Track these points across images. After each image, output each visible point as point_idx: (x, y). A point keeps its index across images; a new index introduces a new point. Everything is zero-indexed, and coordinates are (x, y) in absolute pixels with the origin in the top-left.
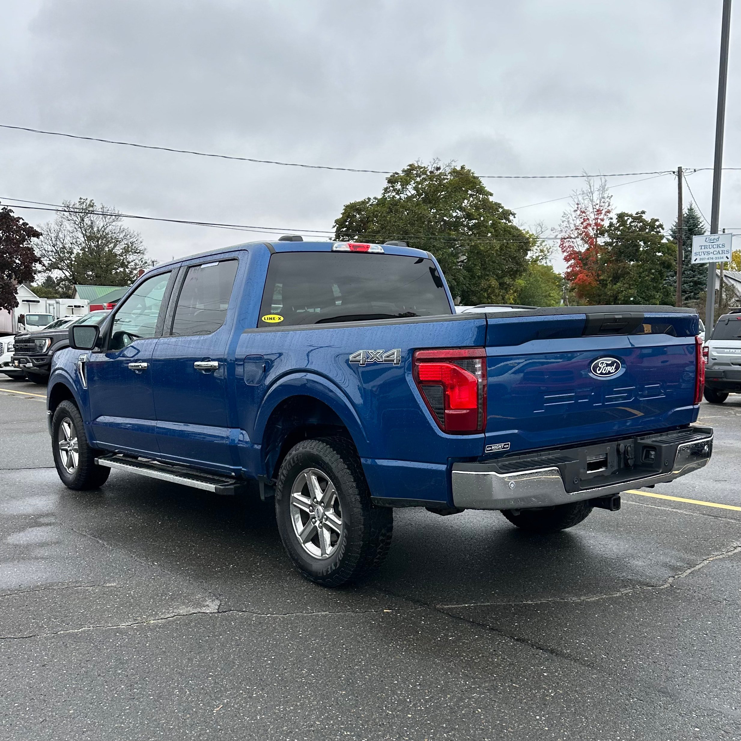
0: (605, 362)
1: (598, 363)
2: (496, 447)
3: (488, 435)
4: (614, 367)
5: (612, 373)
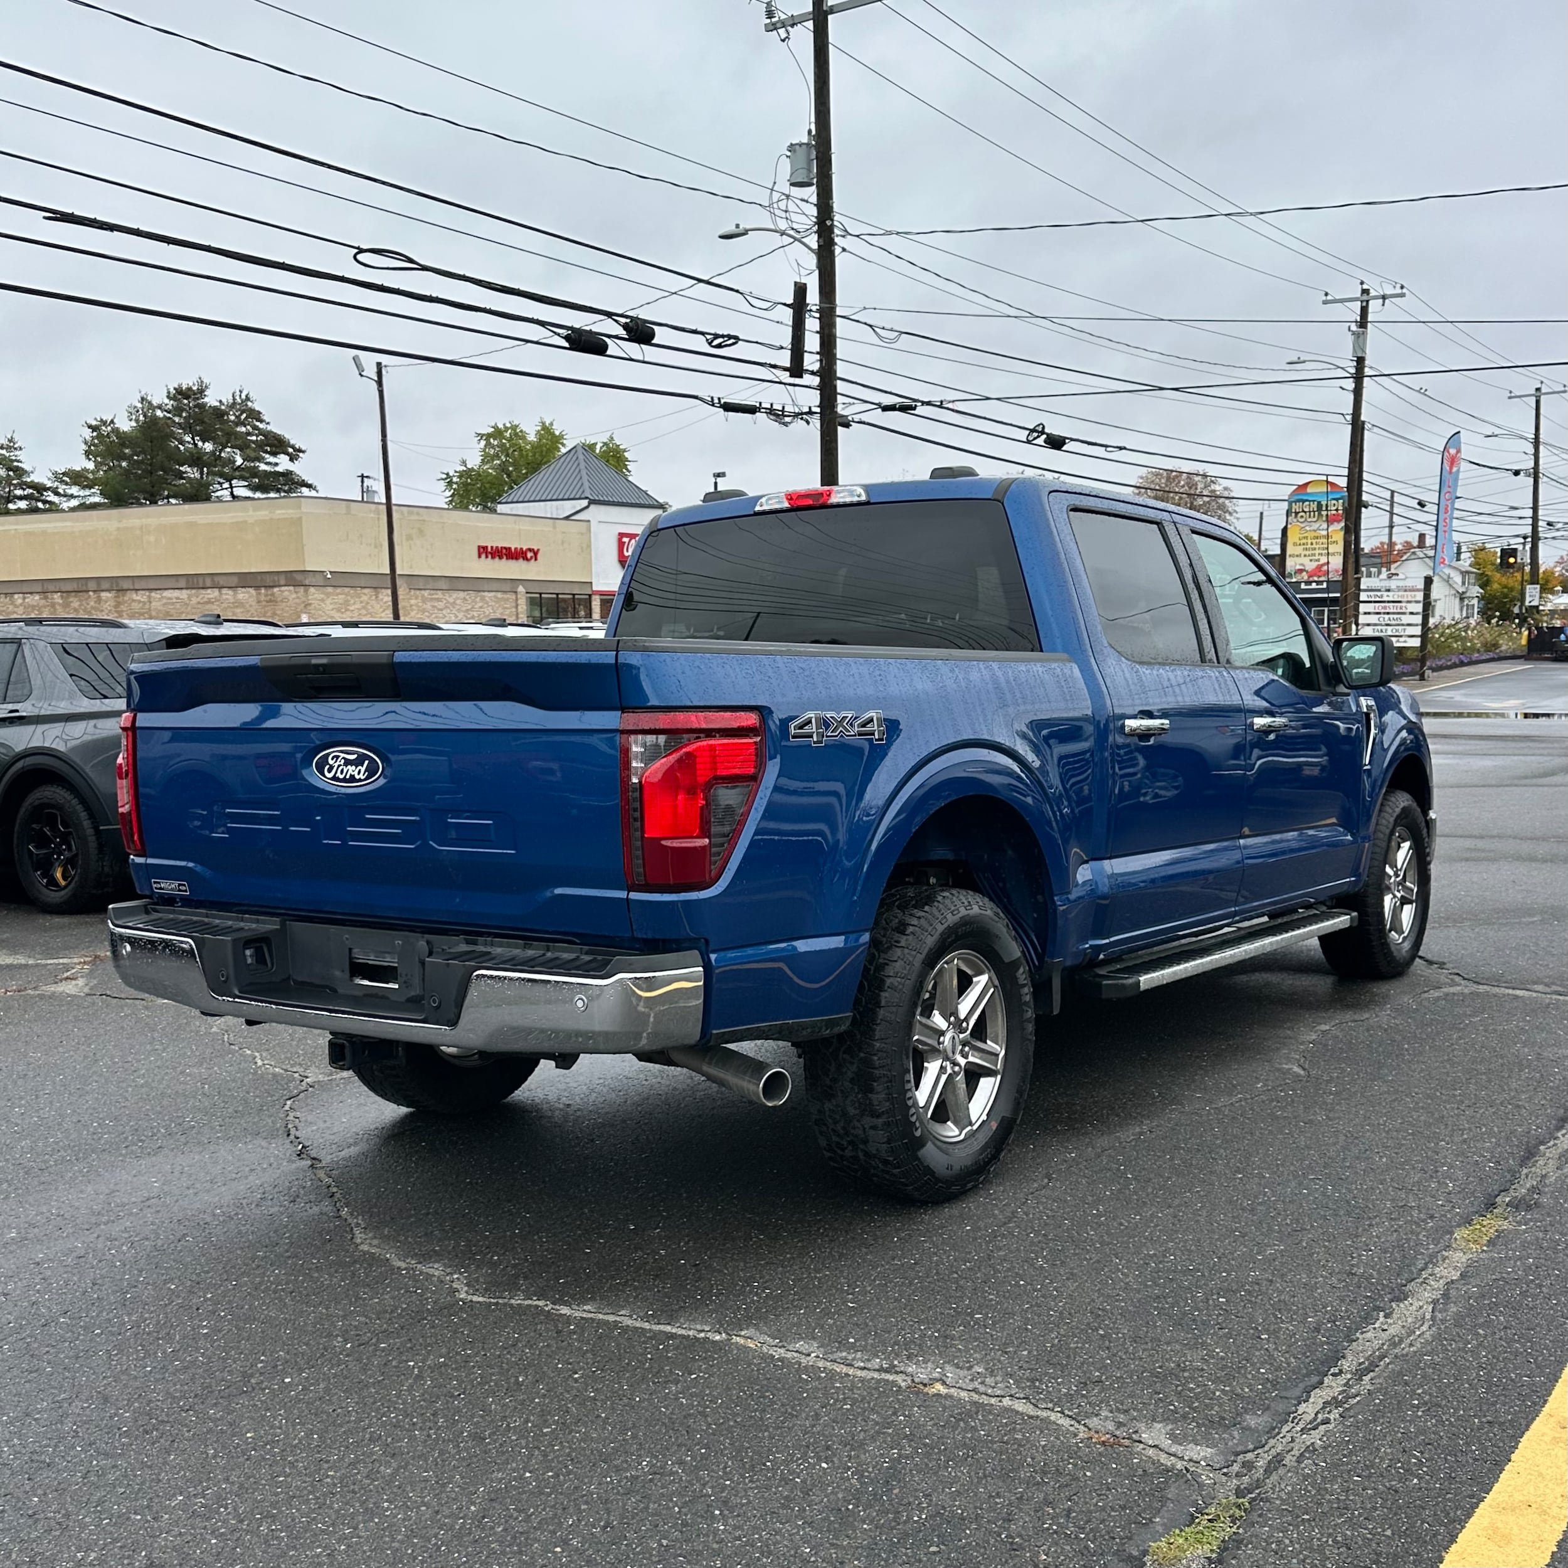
0: (342, 755)
1: (327, 756)
2: (168, 886)
3: (148, 860)
4: (363, 769)
5: (360, 780)
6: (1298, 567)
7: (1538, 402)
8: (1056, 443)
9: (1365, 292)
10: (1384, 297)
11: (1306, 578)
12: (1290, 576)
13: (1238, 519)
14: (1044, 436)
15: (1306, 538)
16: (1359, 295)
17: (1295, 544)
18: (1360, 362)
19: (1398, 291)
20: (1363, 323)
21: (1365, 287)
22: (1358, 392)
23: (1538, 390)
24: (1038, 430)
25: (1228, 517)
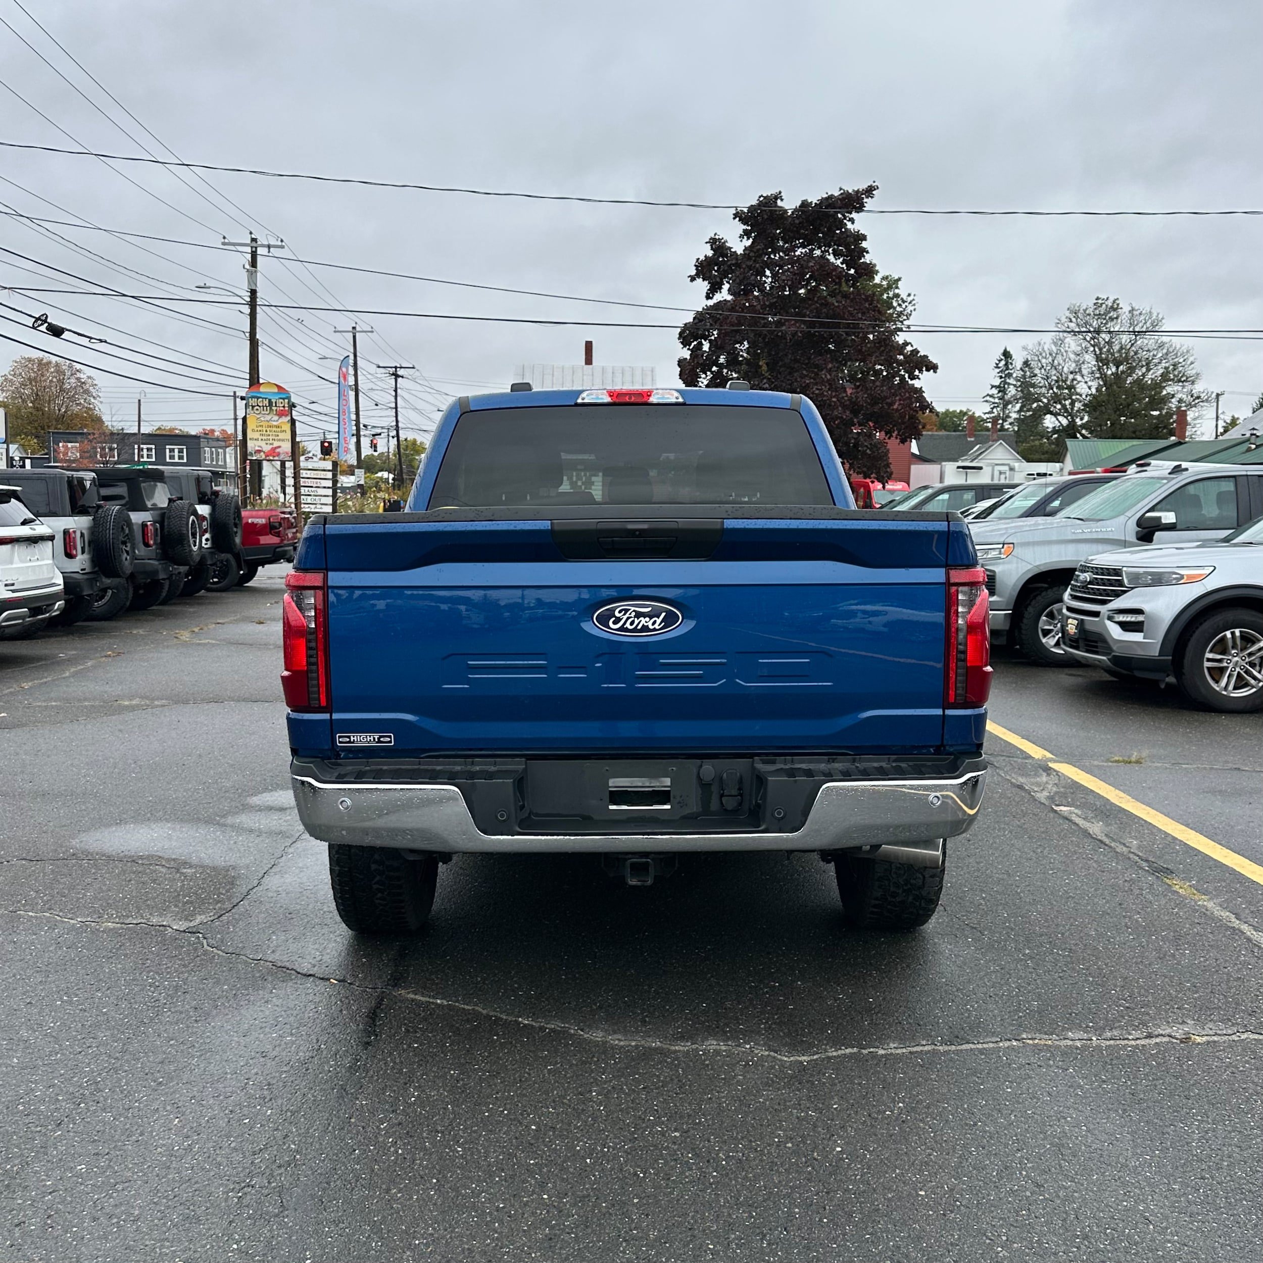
0: (633, 609)
1: (613, 610)
2: (362, 739)
3: (336, 716)
4: (659, 620)
5: (655, 630)
6: (257, 448)
7: (354, 337)
8: (56, 331)
9: (254, 240)
10: (269, 247)
11: (264, 457)
12: (251, 454)
13: (101, 402)
14: (46, 325)
15: (262, 426)
16: (249, 241)
17: (253, 430)
18: (253, 293)
19: (280, 243)
20: (254, 263)
21: (253, 236)
22: (253, 316)
23: (354, 328)
24: (42, 320)
25: (93, 400)
